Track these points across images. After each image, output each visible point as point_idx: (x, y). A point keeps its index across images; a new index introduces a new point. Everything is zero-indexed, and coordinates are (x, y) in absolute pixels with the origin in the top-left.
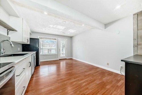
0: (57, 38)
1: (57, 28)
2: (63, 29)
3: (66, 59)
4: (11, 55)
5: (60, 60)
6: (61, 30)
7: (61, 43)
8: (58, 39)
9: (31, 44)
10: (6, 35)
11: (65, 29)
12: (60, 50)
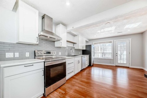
0: (112, 41)
1: (106, 31)
2: (114, 29)
3: (129, 67)
4: (73, 56)
5: (116, 66)
6: (113, 31)
7: (119, 46)
8: (114, 41)
9: (86, 49)
10: (73, 46)
11: (115, 28)
12: (116, 54)
